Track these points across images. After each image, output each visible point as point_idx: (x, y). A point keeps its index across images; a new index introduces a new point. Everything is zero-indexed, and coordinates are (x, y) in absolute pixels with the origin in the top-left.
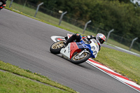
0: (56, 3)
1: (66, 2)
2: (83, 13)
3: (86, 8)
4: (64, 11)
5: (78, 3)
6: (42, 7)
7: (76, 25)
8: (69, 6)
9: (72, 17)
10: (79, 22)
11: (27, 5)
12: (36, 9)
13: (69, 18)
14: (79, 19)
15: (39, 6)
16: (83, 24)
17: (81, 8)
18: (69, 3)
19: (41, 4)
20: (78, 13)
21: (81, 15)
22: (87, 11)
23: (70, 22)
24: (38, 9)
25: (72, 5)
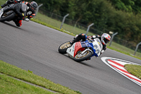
0: (107, 24)
1: (117, 23)
2: (135, 34)
3: (137, 29)
4: (114, 31)
5: (129, 24)
6: (93, 28)
7: (126, 46)
8: (120, 27)
9: (123, 38)
10: (130, 43)
11: (77, 26)
12: (86, 30)
13: (119, 39)
14: (130, 40)
15: (89, 27)
16: (134, 45)
17: (132, 29)
18: (120, 24)
19: (91, 25)
20: (129, 34)
21: (132, 36)
22: (138, 33)
23: (121, 43)
24: (88, 29)
25: (123, 26)
